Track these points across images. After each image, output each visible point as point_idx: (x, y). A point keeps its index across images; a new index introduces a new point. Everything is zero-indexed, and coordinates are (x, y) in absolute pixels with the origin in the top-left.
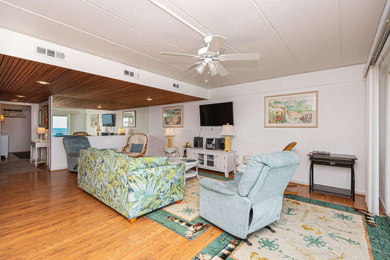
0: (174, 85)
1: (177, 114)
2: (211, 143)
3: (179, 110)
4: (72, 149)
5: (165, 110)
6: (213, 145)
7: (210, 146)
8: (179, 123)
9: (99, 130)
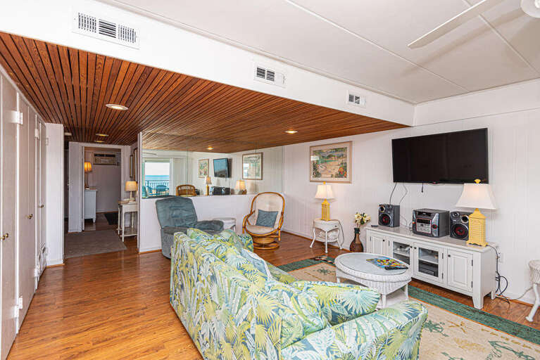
0: (351, 98)
1: (339, 157)
2: (427, 222)
3: (343, 149)
4: (169, 220)
5: (314, 151)
6: (434, 226)
7: (427, 228)
8: (342, 173)
9: (209, 182)
